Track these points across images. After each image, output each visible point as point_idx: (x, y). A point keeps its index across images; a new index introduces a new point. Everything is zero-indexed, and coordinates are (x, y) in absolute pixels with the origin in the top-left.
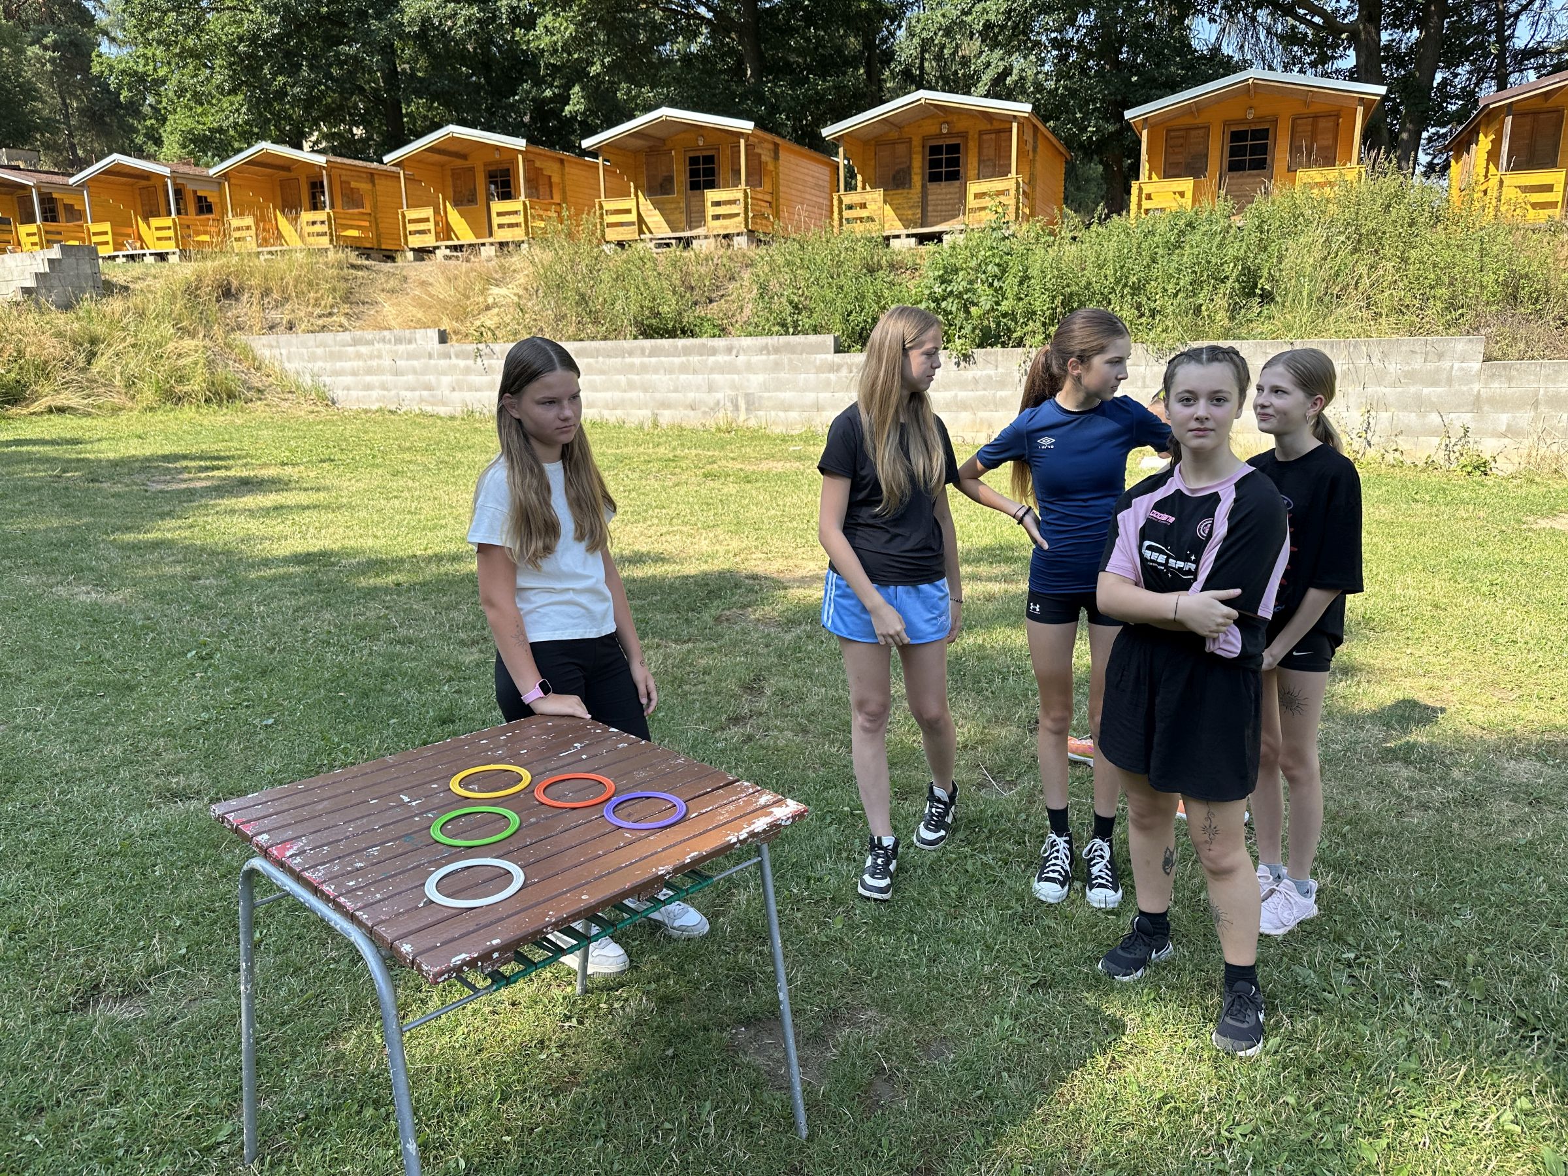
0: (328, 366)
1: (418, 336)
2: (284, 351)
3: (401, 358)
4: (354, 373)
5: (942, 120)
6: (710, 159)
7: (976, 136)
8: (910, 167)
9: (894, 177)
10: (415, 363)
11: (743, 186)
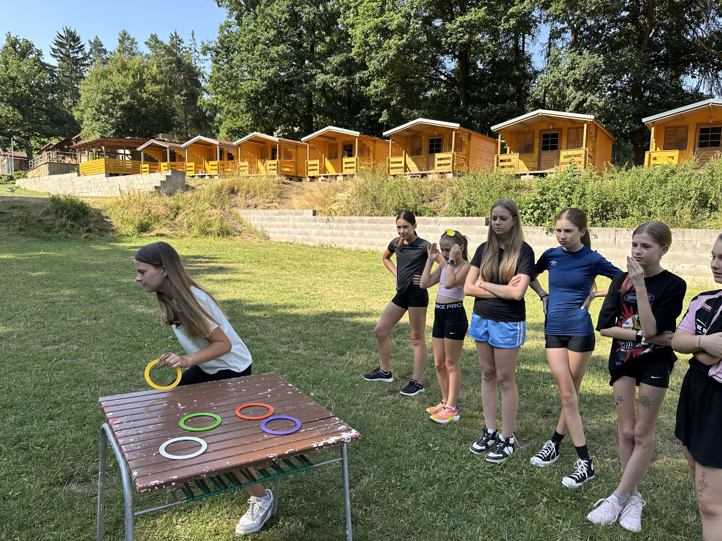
0: (268, 223)
1: (304, 212)
2: (251, 216)
3: (297, 221)
4: (278, 227)
5: (550, 123)
6: (439, 140)
7: (566, 130)
8: (533, 144)
9: (525, 148)
10: (302, 223)
11: (453, 151)
